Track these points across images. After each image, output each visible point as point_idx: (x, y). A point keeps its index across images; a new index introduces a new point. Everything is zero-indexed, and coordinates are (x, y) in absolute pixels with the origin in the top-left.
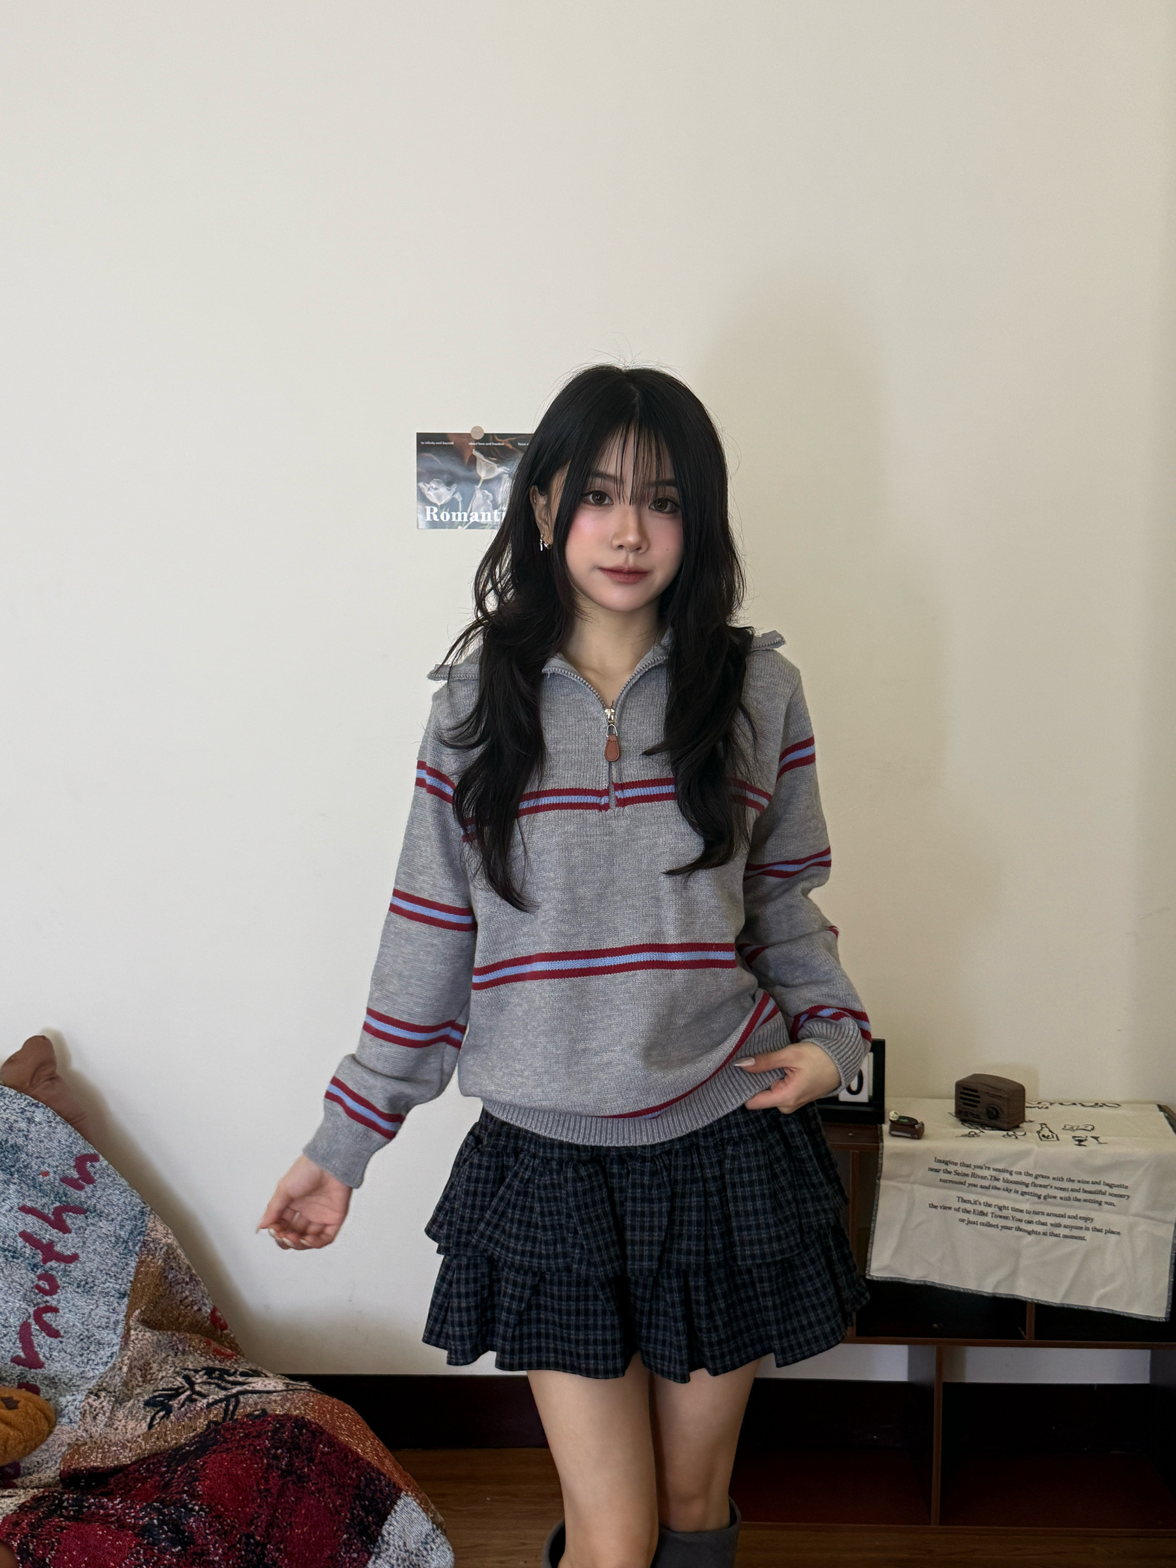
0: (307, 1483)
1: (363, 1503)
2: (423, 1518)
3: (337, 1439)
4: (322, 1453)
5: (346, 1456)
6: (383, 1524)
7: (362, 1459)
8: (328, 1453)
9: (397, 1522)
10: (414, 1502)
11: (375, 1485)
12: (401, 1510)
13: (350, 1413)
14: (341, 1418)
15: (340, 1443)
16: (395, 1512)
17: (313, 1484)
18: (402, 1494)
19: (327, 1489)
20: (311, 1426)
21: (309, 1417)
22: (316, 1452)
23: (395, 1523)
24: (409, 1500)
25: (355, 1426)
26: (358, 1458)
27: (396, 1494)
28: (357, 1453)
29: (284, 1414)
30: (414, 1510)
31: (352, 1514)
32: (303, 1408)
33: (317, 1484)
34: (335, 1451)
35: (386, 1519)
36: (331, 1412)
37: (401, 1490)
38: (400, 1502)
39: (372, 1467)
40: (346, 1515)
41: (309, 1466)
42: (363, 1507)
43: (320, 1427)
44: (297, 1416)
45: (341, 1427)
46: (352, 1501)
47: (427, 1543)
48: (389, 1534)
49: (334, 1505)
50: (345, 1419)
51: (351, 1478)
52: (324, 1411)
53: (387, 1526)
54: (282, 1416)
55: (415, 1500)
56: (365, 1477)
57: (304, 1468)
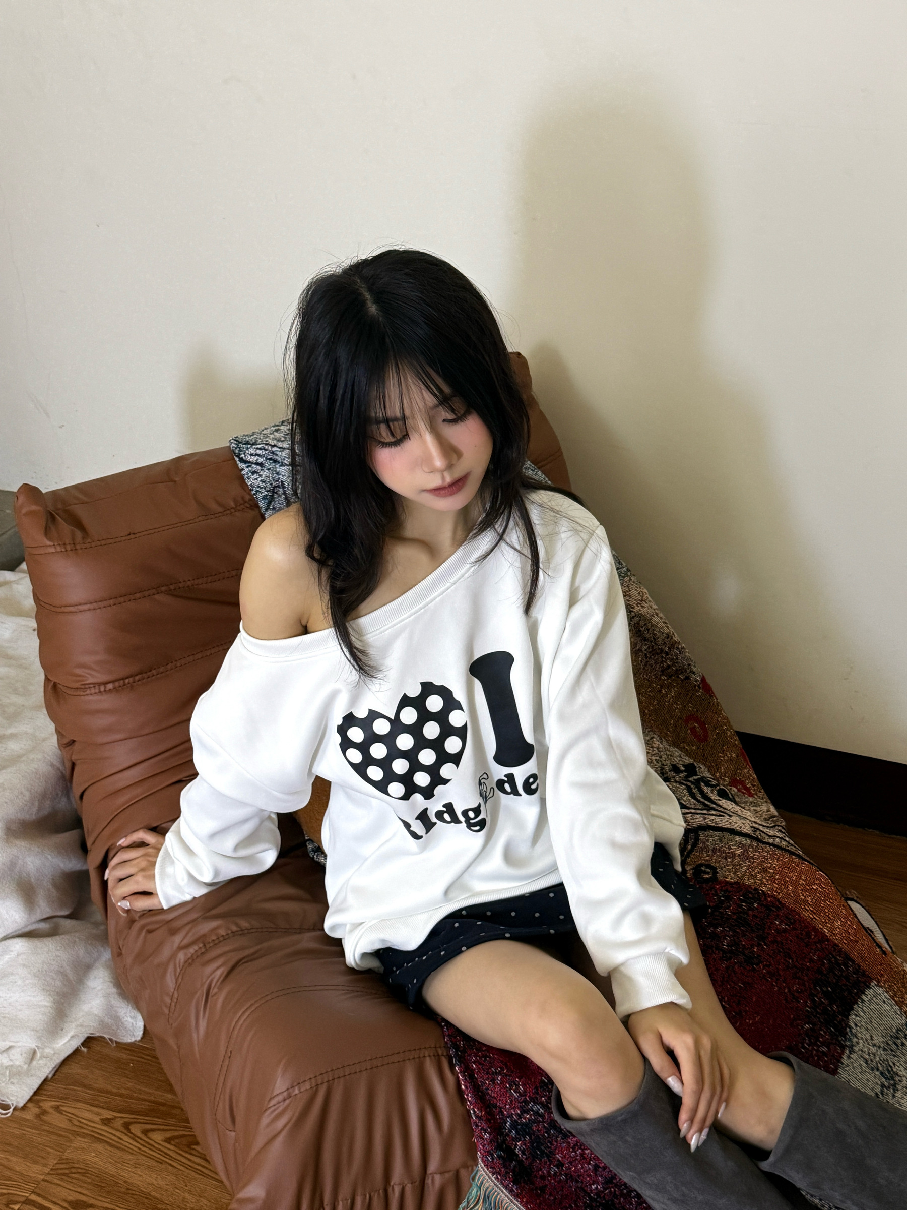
0: (757, 965)
1: (825, 989)
2: (895, 1012)
3: (799, 915)
4: (777, 930)
5: (808, 935)
6: (849, 1015)
7: (828, 940)
8: (785, 930)
9: (864, 1013)
10: (886, 994)
11: (841, 970)
12: (869, 1001)
13: (820, 885)
14: (807, 890)
15: (802, 920)
16: (863, 1001)
17: (764, 966)
18: (872, 984)
19: (781, 973)
20: (766, 899)
21: (764, 889)
22: (770, 928)
23: (862, 1014)
24: (880, 990)
25: (824, 901)
26: (823, 938)
27: (864, 983)
28: (823, 934)
29: (735, 883)
30: (884, 1002)
31: (813, 1001)
32: (759, 876)
33: (769, 966)
34: (794, 929)
35: (852, 1009)
36: (795, 884)
37: (871, 980)
38: (870, 992)
39: (840, 951)
40: (806, 1002)
41: (759, 945)
42: (826, 994)
43: (778, 900)
44: (750, 886)
45: (806, 902)
46: (812, 986)
47: (898, 1038)
48: (856, 1025)
49: (789, 991)
50: (813, 892)
51: (811, 960)
52: (786, 882)
53: (854, 1017)
54: (731, 883)
55: (887, 992)
56: (829, 961)
57: (752, 946)
